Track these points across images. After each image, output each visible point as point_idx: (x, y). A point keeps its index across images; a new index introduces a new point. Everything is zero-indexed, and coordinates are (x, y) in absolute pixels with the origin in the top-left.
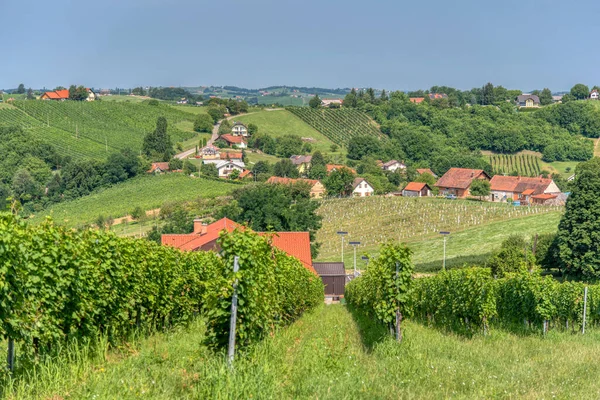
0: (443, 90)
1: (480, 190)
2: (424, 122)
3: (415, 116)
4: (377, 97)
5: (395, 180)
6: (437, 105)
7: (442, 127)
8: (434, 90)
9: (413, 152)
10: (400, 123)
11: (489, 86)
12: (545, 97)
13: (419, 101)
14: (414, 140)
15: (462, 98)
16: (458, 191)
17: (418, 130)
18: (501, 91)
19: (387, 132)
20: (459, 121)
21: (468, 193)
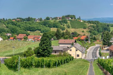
0: (19, 18)
1: (26, 39)
2: (16, 25)
3: (13, 24)
4: (5, 20)
5: (9, 37)
6: (18, 21)
7: (19, 26)
8: (17, 18)
9: (13, 31)
10: (10, 25)
11: (29, 17)
12: (41, 20)
13: (14, 21)
14: (13, 29)
15: (24, 20)
16: (21, 39)
17: (14, 27)
18: (32, 18)
19: (7, 27)
20: (23, 25)
21: (23, 39)
